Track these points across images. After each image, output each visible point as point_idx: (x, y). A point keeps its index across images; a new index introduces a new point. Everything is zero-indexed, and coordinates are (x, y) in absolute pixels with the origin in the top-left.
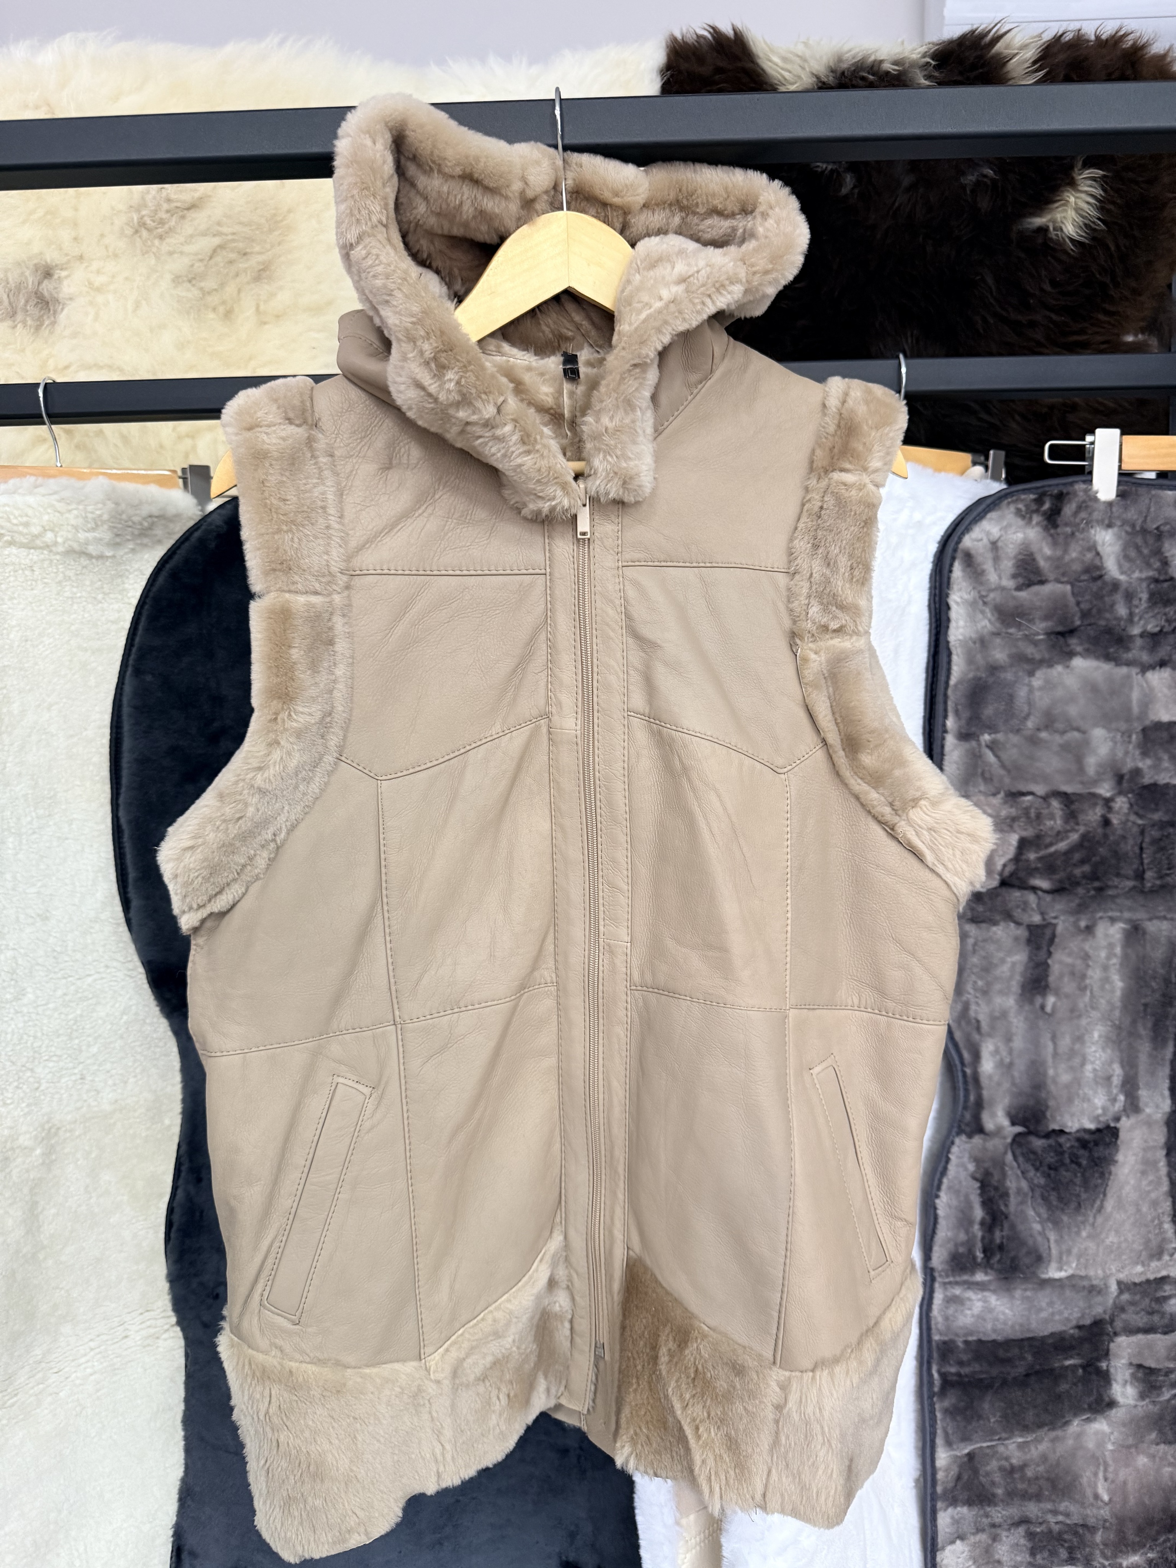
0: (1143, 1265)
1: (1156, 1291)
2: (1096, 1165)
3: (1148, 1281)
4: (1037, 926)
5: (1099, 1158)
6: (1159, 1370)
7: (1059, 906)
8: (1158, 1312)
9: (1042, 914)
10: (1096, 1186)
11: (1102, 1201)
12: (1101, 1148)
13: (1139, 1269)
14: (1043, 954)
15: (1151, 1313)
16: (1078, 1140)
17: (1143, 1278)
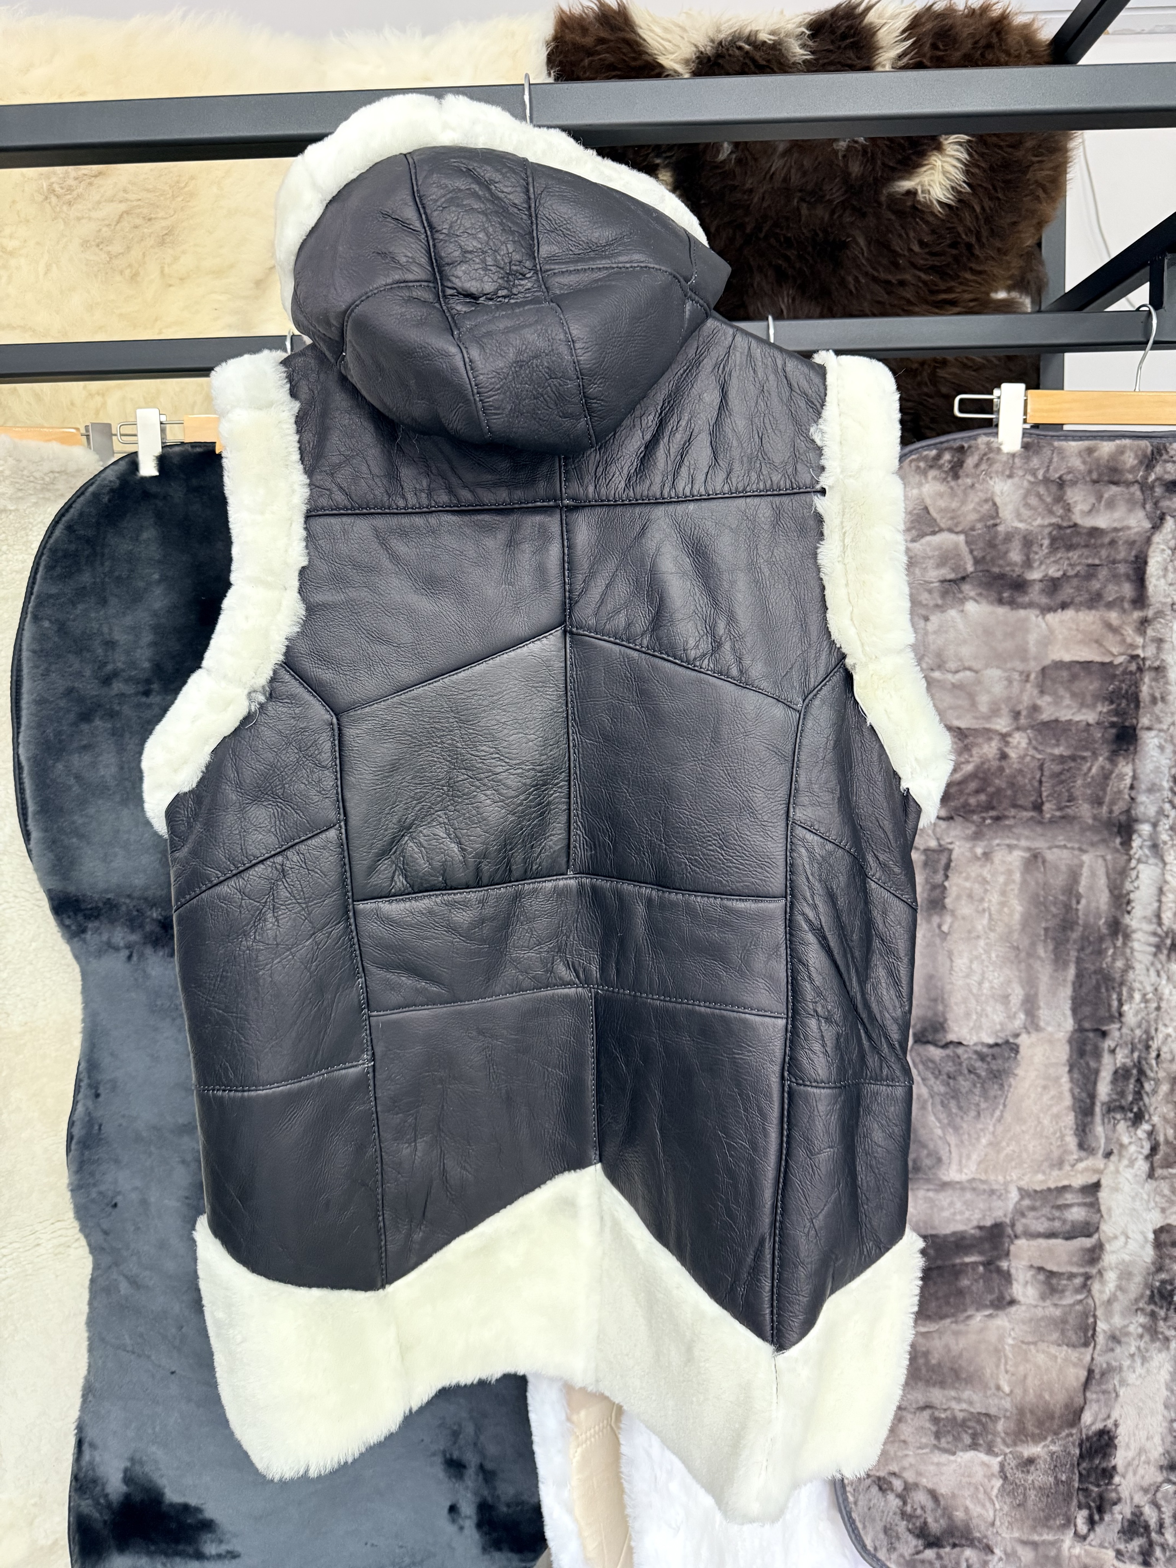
0: (1044, 1173)
1: (1056, 1198)
2: (996, 1077)
3: (1049, 1189)
4: (934, 851)
5: (998, 1071)
6: (1062, 1274)
7: (953, 833)
8: (1059, 1218)
9: (938, 839)
10: (995, 1097)
11: (1002, 1112)
12: (1000, 1062)
13: (1040, 1177)
14: (939, 878)
15: (1053, 1219)
16: (976, 1052)
17: (1045, 1187)
